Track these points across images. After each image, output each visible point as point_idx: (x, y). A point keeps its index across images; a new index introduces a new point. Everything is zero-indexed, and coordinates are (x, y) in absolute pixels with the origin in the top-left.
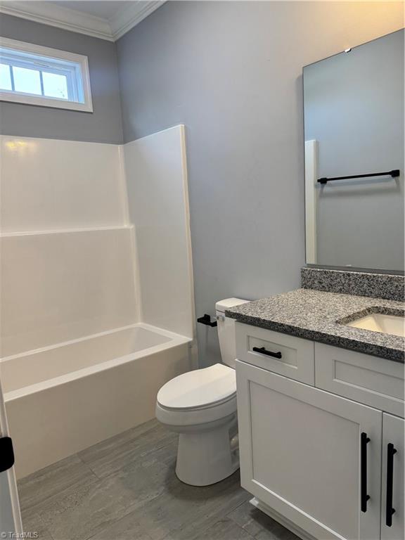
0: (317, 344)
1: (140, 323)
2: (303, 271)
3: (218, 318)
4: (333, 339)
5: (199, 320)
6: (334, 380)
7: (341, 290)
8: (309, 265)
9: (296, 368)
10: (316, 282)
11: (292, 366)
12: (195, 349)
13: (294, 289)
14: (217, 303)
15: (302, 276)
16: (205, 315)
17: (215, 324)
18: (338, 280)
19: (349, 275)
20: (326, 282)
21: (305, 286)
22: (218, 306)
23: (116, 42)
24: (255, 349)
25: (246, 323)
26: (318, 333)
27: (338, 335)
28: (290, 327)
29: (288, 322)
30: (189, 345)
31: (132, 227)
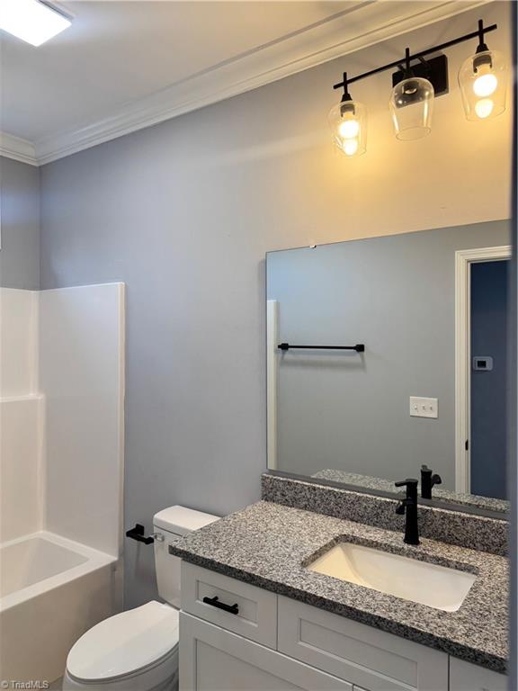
0: (280, 596)
1: (41, 532)
2: (264, 479)
3: (156, 537)
4: (298, 594)
5: (129, 534)
6: (300, 643)
7: (306, 506)
8: (271, 472)
9: (256, 625)
10: (278, 493)
11: (251, 623)
12: (120, 573)
13: (253, 503)
14: (156, 516)
15: (263, 484)
16: (137, 525)
17: (150, 541)
18: (303, 494)
19: (314, 489)
20: (290, 494)
21: (266, 498)
22: (157, 519)
23: (40, 167)
24: (206, 600)
25: (196, 564)
26: (282, 585)
27: (305, 588)
28: (250, 574)
29: (247, 567)
30: (113, 567)
31: (41, 397)
